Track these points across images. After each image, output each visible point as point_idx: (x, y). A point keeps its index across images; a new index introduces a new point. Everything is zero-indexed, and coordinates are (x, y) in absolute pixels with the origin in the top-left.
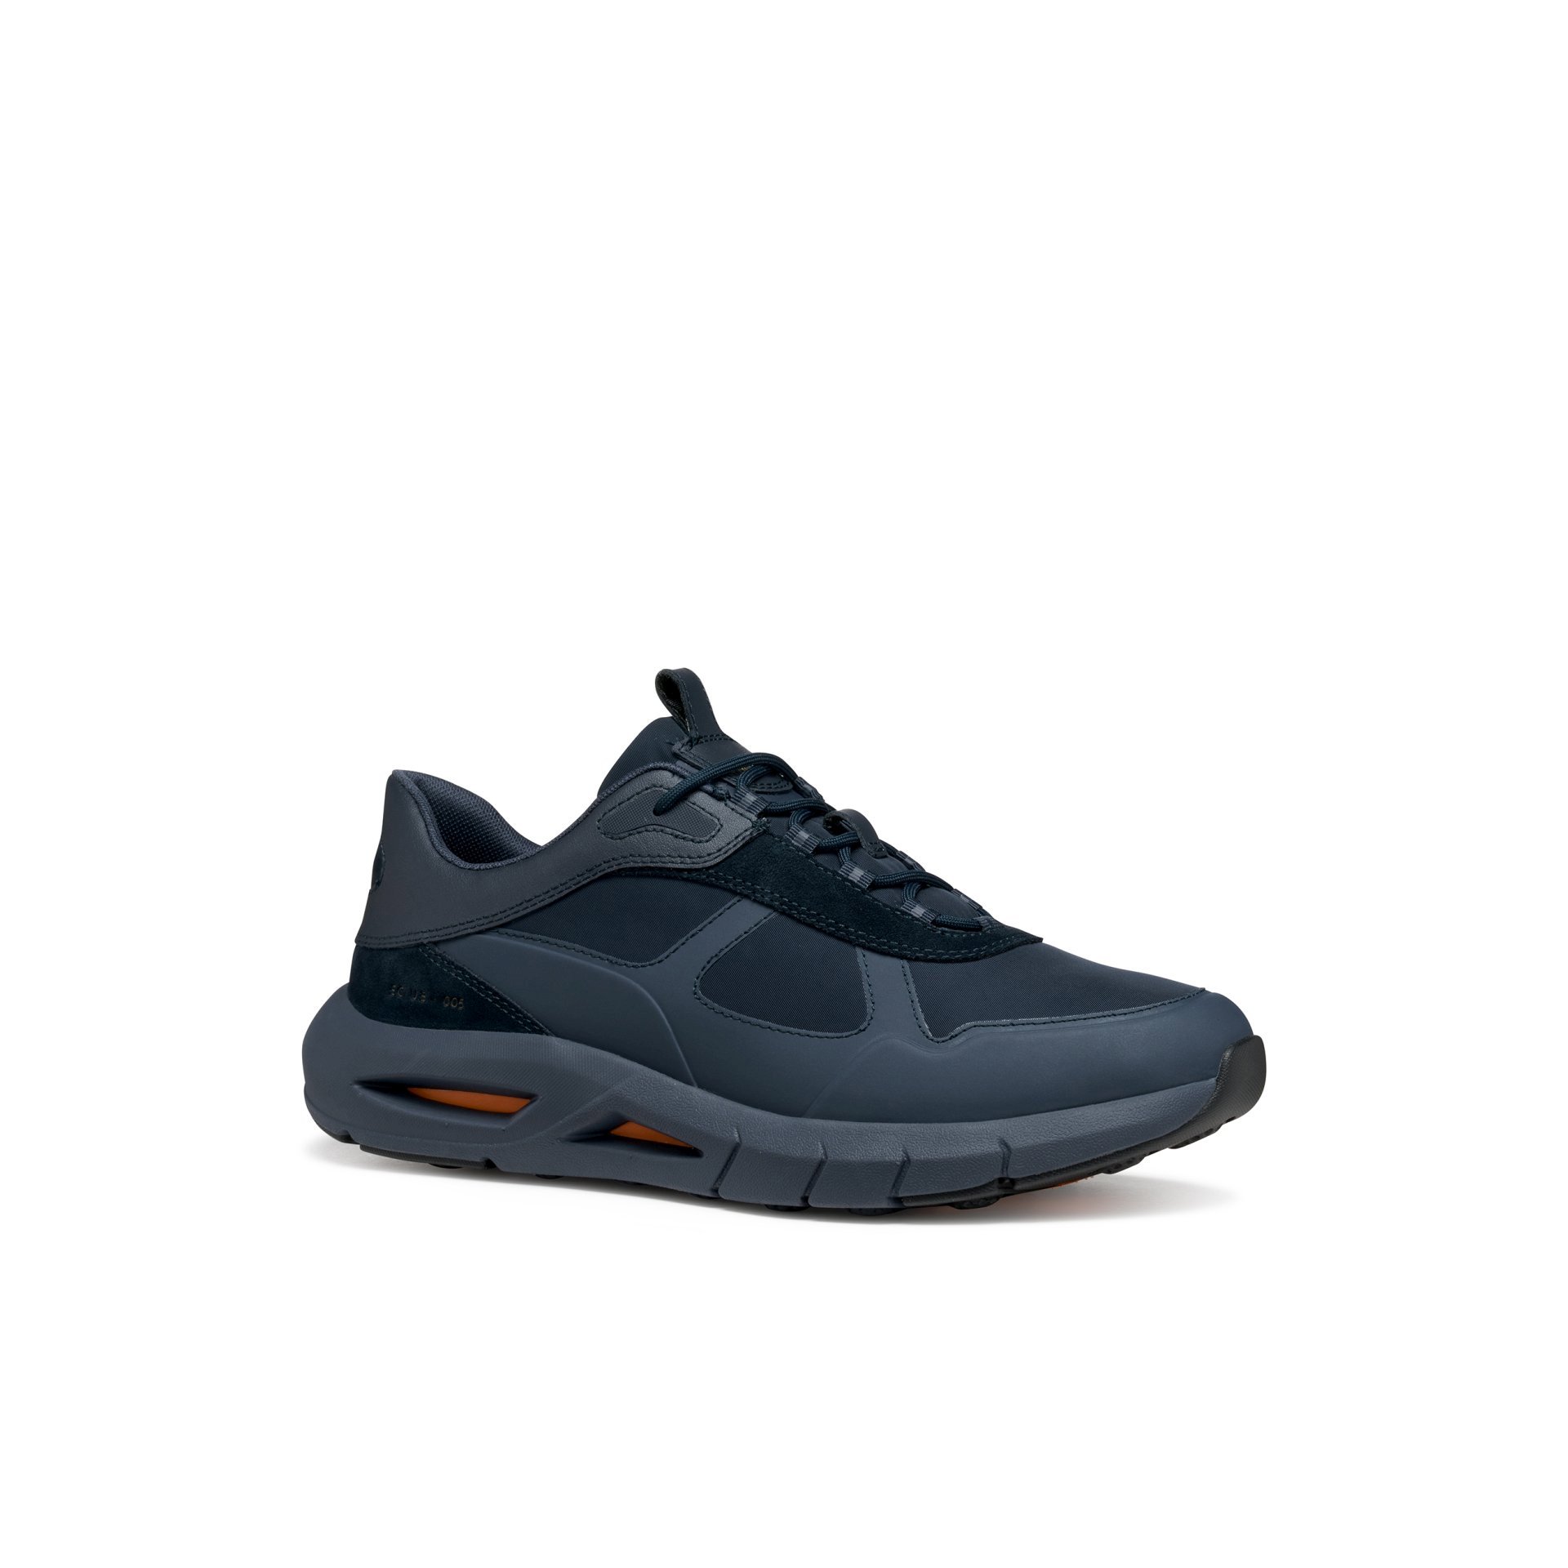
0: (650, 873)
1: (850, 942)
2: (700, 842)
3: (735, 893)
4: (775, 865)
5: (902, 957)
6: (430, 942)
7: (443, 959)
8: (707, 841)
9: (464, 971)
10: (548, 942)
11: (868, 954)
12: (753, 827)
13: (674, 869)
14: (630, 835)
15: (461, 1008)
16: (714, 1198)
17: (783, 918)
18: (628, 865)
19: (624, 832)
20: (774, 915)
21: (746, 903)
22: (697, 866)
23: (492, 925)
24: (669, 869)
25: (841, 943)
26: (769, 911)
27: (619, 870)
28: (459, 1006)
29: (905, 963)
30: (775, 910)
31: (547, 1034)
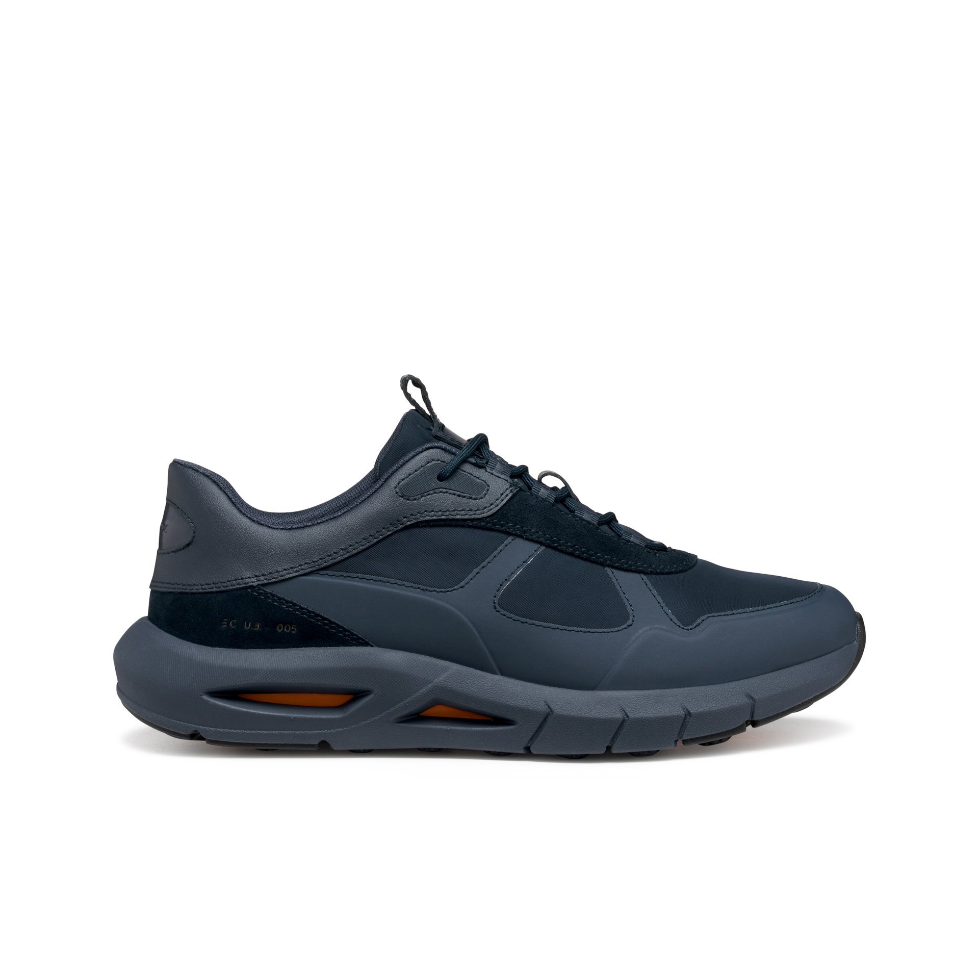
0: (442, 523)
1: (602, 564)
2: (476, 499)
3: (510, 534)
4: (535, 512)
5: (639, 572)
6: (258, 585)
7: (274, 596)
8: (482, 498)
9: (294, 604)
10: (364, 578)
11: (615, 571)
12: (511, 486)
13: (462, 519)
14: (422, 496)
15: (294, 632)
16: (528, 754)
17: (549, 550)
18: (425, 519)
19: (418, 495)
20: (543, 548)
21: (519, 541)
22: (478, 517)
23: (314, 569)
24: (458, 520)
25: (595, 565)
26: (536, 546)
27: (418, 522)
28: (292, 630)
29: (642, 575)
30: (541, 544)
31: (372, 646)
